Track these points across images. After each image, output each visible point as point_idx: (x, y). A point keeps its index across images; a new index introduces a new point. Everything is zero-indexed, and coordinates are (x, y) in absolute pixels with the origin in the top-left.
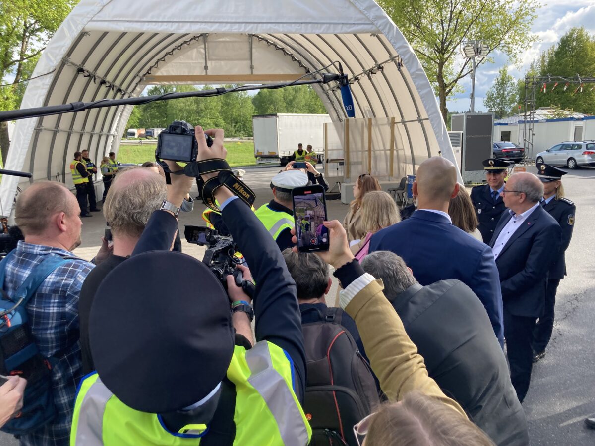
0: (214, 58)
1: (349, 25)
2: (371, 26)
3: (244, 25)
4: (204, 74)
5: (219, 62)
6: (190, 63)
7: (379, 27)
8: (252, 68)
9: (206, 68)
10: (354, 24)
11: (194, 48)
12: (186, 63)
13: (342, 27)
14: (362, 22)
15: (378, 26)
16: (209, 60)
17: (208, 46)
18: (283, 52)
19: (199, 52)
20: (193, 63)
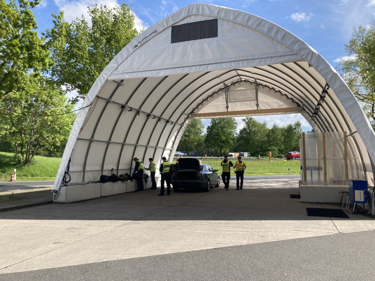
0: (233, 101)
1: (276, 58)
2: (295, 56)
3: (198, 67)
4: (226, 111)
5: (236, 103)
6: (218, 105)
7: (303, 56)
8: (257, 105)
9: (227, 107)
10: (281, 56)
11: (221, 96)
12: (215, 105)
13: (271, 60)
14: (289, 54)
15: (301, 55)
16: (230, 102)
17: (229, 94)
18: (280, 93)
19: (223, 97)
20: (219, 105)
